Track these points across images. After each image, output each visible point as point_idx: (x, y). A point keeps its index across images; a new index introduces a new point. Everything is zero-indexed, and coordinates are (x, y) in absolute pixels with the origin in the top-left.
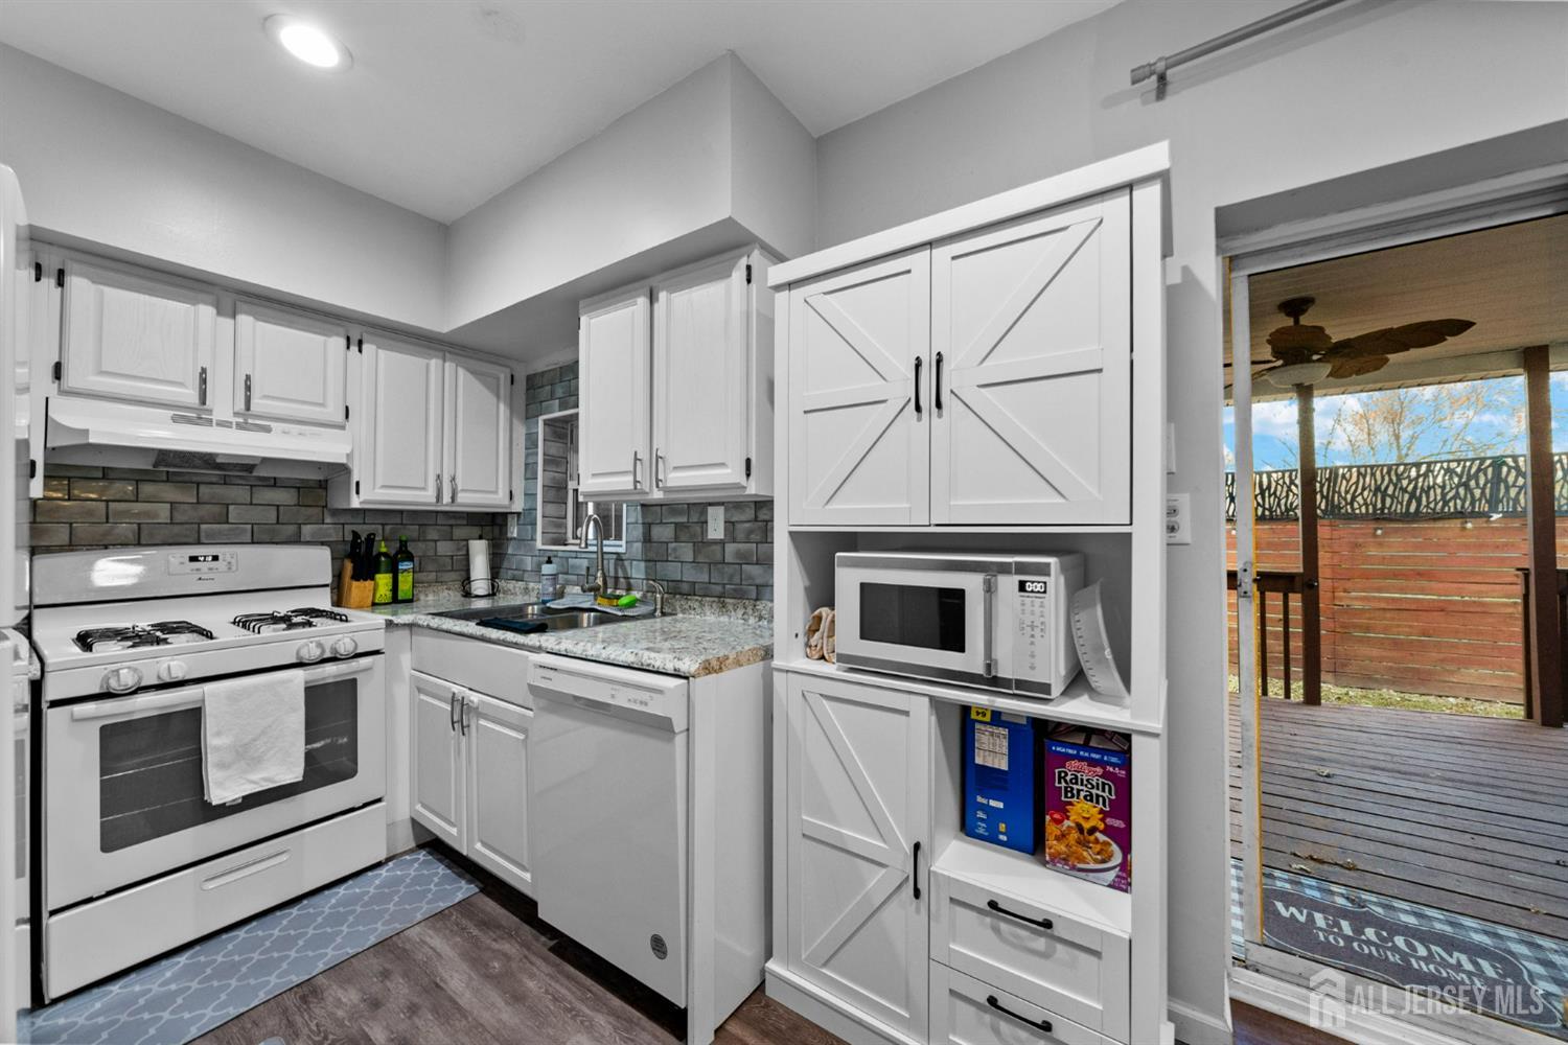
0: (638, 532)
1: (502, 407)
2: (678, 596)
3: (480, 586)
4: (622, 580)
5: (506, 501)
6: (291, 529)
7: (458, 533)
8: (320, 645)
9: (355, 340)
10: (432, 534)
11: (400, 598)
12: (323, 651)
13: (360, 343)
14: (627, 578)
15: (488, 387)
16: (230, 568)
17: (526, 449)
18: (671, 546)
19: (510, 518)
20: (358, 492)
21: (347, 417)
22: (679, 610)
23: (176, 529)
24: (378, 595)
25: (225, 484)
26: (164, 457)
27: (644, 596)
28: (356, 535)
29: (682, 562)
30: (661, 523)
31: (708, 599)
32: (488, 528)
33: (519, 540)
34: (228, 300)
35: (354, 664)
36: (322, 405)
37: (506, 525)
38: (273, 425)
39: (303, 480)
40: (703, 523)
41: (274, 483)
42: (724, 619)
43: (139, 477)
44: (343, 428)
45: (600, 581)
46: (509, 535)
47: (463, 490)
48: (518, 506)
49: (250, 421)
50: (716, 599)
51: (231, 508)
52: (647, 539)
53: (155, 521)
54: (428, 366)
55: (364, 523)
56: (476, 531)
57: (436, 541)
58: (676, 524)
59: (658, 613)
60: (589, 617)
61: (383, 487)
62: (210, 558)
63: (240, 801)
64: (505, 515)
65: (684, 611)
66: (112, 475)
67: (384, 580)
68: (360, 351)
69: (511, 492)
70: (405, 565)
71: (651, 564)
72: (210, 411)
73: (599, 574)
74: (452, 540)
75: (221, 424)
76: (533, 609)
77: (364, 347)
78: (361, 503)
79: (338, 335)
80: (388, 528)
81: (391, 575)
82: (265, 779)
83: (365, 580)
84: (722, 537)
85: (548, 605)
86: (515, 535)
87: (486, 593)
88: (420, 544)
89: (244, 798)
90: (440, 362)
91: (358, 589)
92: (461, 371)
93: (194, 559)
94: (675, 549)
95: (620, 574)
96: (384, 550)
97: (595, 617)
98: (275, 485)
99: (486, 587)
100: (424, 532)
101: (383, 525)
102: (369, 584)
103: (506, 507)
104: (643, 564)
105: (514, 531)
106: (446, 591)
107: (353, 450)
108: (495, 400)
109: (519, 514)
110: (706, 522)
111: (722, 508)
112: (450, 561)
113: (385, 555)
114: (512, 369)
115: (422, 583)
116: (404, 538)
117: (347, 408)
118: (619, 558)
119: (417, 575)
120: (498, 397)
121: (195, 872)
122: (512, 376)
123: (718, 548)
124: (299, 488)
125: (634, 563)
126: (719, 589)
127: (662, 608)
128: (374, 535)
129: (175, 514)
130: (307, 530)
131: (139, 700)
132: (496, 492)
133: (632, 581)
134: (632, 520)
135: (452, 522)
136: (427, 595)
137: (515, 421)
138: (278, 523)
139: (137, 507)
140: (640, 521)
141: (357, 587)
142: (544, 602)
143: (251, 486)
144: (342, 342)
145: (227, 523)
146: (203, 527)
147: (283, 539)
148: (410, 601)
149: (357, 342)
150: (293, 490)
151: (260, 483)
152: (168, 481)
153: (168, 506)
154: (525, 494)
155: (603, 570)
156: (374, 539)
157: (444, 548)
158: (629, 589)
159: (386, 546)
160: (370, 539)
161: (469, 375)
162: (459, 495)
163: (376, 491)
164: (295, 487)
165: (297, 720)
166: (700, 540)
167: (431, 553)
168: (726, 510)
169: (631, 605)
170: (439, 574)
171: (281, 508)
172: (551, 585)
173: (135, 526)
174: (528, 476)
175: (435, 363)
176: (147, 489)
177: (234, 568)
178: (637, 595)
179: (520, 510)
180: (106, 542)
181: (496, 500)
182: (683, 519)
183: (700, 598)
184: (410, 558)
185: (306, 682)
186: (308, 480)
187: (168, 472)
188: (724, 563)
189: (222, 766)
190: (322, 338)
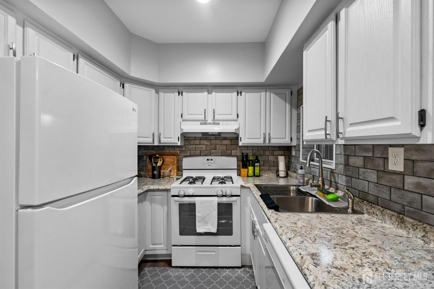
0: (342, 159)
1: (287, 105)
2: (365, 202)
3: (282, 174)
4: (333, 183)
5: (289, 142)
6: (229, 152)
7: (276, 153)
8: (222, 191)
9: (239, 92)
10: (267, 153)
11: (255, 175)
12: (223, 193)
13: (241, 92)
14: (336, 183)
15: (282, 98)
16: (214, 163)
17: (297, 120)
18: (362, 170)
19: (292, 147)
20: (241, 141)
21: (238, 117)
22: (365, 211)
23: (207, 151)
24: (249, 174)
25: (216, 139)
26: (203, 134)
27: (344, 196)
28: (242, 153)
29: (368, 181)
30: (355, 156)
31: (389, 211)
32: (286, 151)
33: (295, 157)
34: (210, 89)
35: (231, 198)
36: (231, 114)
37: (291, 150)
38: (220, 122)
39: (232, 137)
40: (385, 158)
41: (225, 139)
42: (402, 232)
43: (201, 139)
44: (237, 121)
45: (320, 183)
46: (292, 155)
47: (273, 138)
48: (294, 143)
49: (215, 122)
50: (396, 214)
51: (217, 146)
52: (347, 165)
53: (203, 150)
54: (261, 95)
55: (248, 150)
56: (282, 152)
57: (268, 156)
58: (364, 157)
59: (350, 210)
60: (312, 200)
61: (248, 138)
62: (211, 160)
63: (204, 233)
64: (291, 146)
65: (369, 213)
66: (196, 138)
67: (251, 169)
68: (241, 95)
69: (291, 138)
70: (257, 164)
71: (349, 178)
72: (207, 121)
73: (320, 179)
74: (273, 155)
75: (210, 124)
76: (293, 188)
77: (242, 94)
78: (242, 144)
79: (234, 92)
80: (254, 151)
81: (253, 167)
82: (208, 229)
83: (245, 168)
84: (402, 170)
85: (300, 188)
86: (294, 155)
87: (284, 176)
88: (263, 156)
89: (205, 232)
90: (265, 93)
91: (244, 171)
92: (272, 95)
93: (208, 160)
94: (364, 172)
95: (333, 180)
96: (251, 159)
97: (316, 200)
98: (226, 139)
99: (284, 174)
100: (265, 152)
101: (253, 150)
102: (246, 170)
103: (289, 144)
104: (344, 177)
105: (294, 153)
106: (272, 174)
107: (239, 127)
108: (285, 103)
109: (295, 146)
110: (388, 158)
111: (403, 149)
112: (273, 163)
113: (251, 160)
114: (291, 89)
115: (264, 170)
116: (257, 155)
117: (238, 114)
118: (332, 171)
119: (261, 167)
120: (286, 102)
121: (195, 248)
122: (292, 92)
123: (398, 178)
124: (231, 140)
125: (340, 175)
126: (398, 207)
127: (353, 208)
128: (248, 154)
129: (207, 148)
130: (233, 152)
131: (184, 199)
132: (285, 138)
133: (338, 185)
134: (339, 152)
135: (273, 149)
136: (265, 174)
137: (293, 109)
138: (227, 150)
139: (200, 146)
140: (343, 154)
141: (243, 170)
142: (299, 186)
143: (221, 140)
144: (236, 93)
145: (216, 150)
146: (212, 151)
147: (228, 154)
148: (259, 176)
149: (240, 93)
150: (230, 140)
151: (223, 139)
152: (205, 139)
153: (205, 146)
154: (297, 139)
155: (322, 177)
156: (248, 155)
157: (271, 158)
158: (337, 189)
159: (252, 158)
160: (247, 156)
161: (275, 95)
162: (272, 140)
163: (246, 140)
164: (230, 139)
165: (215, 213)
166: (382, 169)
167: (267, 160)
168: (405, 151)
169: (335, 200)
170: (270, 167)
171: (227, 145)
172: (302, 179)
173: (200, 151)
174: (298, 131)
175: (263, 94)
176: (202, 142)
177: (215, 163)
178: (340, 193)
179: (296, 145)
180: (195, 155)
181: (286, 141)
182: (370, 154)
183: (382, 209)
184: (258, 161)
185: (218, 202)
186: (233, 137)
187: (205, 137)
188: (403, 189)
189: (199, 222)
190: (231, 94)
